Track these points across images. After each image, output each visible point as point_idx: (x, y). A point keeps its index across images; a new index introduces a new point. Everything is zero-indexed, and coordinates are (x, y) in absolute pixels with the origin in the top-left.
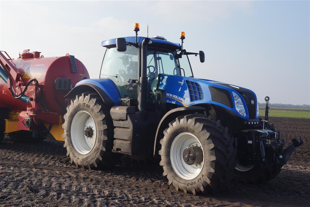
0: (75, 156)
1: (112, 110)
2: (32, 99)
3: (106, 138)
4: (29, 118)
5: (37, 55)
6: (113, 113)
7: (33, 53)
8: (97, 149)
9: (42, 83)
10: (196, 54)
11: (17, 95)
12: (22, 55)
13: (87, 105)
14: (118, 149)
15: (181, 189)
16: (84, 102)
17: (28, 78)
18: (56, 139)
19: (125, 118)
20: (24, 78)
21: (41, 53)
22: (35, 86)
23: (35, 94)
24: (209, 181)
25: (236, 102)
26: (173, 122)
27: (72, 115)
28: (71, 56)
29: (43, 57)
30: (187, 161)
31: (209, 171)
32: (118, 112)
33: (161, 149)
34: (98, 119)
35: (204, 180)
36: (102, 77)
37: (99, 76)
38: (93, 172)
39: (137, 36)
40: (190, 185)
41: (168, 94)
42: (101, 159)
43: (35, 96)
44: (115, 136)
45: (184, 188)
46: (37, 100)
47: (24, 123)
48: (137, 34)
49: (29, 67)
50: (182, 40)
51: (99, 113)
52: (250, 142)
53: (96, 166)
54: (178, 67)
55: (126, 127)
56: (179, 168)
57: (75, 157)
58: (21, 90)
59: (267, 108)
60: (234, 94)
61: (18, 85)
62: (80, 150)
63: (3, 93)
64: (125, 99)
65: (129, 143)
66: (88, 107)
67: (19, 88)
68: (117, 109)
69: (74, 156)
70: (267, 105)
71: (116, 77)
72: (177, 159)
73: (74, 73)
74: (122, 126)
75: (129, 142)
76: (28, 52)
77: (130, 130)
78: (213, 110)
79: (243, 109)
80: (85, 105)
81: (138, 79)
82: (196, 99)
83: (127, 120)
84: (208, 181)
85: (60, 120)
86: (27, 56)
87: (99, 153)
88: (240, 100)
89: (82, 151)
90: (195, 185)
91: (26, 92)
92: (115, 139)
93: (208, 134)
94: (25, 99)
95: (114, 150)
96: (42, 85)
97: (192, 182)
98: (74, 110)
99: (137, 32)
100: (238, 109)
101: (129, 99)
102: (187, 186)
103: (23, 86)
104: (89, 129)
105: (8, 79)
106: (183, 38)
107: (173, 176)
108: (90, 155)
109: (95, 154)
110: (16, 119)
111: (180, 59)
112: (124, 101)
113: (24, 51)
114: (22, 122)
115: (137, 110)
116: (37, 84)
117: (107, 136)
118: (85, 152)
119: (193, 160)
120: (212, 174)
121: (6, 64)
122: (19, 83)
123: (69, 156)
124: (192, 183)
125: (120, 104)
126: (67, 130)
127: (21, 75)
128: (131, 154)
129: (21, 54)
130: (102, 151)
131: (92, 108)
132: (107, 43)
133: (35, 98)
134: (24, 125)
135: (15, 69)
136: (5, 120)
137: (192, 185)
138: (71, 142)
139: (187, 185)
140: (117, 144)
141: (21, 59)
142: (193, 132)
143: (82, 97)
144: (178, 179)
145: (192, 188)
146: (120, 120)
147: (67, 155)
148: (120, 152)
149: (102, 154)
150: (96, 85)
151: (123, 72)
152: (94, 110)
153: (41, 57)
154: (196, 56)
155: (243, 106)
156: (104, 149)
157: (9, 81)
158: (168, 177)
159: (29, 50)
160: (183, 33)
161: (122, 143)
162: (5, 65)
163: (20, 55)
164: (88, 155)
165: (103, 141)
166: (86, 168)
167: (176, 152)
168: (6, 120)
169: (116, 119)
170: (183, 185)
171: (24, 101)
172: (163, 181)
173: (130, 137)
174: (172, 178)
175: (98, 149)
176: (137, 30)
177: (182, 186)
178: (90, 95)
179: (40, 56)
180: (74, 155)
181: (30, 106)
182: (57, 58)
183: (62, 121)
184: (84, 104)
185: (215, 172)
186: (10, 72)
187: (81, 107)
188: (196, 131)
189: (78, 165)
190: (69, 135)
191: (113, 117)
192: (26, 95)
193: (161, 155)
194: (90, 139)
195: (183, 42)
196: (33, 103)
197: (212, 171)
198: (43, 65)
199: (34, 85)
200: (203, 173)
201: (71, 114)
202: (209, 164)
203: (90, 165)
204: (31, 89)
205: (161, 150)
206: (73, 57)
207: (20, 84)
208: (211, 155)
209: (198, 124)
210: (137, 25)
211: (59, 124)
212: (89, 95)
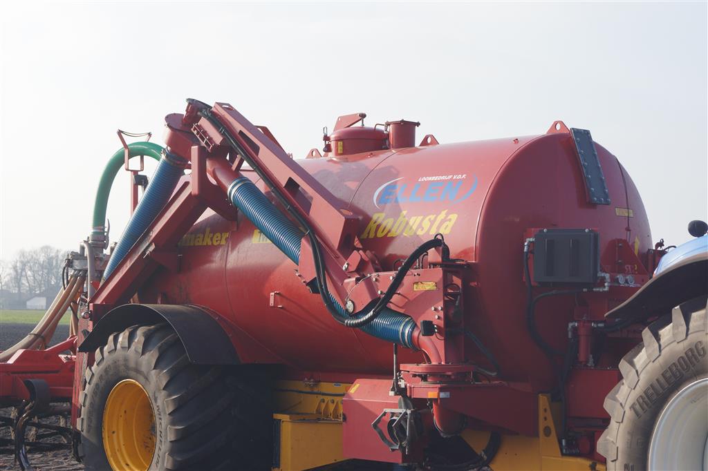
2: (428, 328)
5: (405, 131)
7: (382, 128)
9: (465, 252)
11: (351, 309)
12: (337, 140)
21: (418, 124)
23: (440, 306)
28: (577, 132)
29: (435, 142)
43: (441, 314)
46: (451, 331)
47: (381, 433)
58: (371, 287)
61: (353, 268)
63: (272, 302)
67: (357, 280)
76: (359, 124)
85: (541, 414)
86: (359, 142)
91: (395, 298)
94: (394, 327)
98: (663, 374)
103: (377, 270)
105: (305, 245)
113: (341, 120)
121: (289, 179)
122: (356, 257)
129: (332, 137)
133: (441, 323)
136: (276, 416)
143: (706, 316)
153: (424, 143)
157: (310, 249)
159: (363, 116)
162: (283, 182)
163: (326, 138)
168: (284, 418)
171: (391, 339)
182: (521, 145)
186: (308, 213)
192: (392, 306)
196: (434, 347)
199: (435, 265)
206: (585, 135)
207: (362, 260)
211: (537, 436)
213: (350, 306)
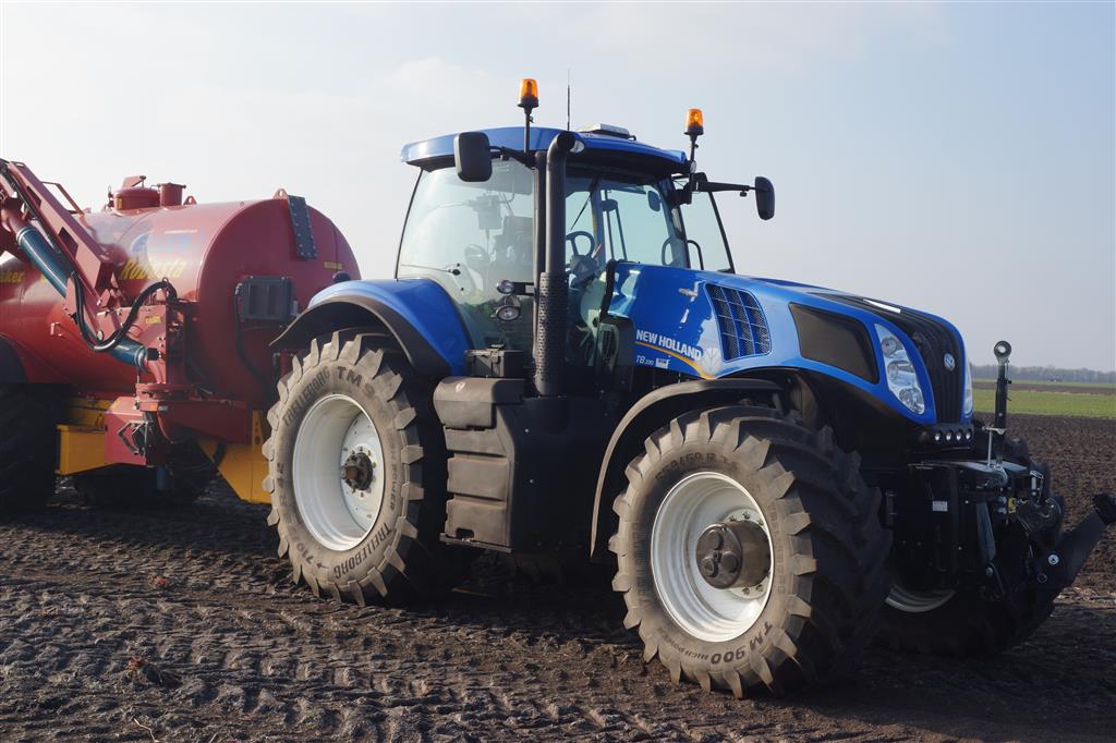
0: (307, 556)
1: (442, 392)
2: (153, 354)
3: (419, 493)
4: (142, 422)
5: (173, 194)
6: (445, 402)
7: (156, 188)
8: (386, 532)
9: (190, 294)
10: (743, 189)
11: (100, 338)
12: (120, 197)
13: (351, 373)
14: (462, 533)
15: (689, 675)
16: (341, 362)
17: (141, 277)
18: (242, 497)
19: (487, 421)
20: (126, 278)
21: (185, 187)
22: (163, 309)
23: (163, 336)
24: (793, 646)
25: (887, 361)
26: (662, 435)
27: (298, 410)
28: (293, 199)
29: (194, 202)
30: (713, 575)
31: (791, 612)
32: (460, 398)
33: (617, 531)
34: (390, 426)
35: (775, 644)
36: (404, 273)
37: (394, 269)
38: (372, 613)
39: (531, 125)
40: (722, 660)
41: (641, 335)
42: (401, 567)
43: (164, 343)
44: (451, 486)
45: (702, 671)
46: (172, 357)
47: (125, 440)
48: (529, 120)
49: (145, 238)
50: (693, 140)
51: (393, 402)
52: (940, 506)
53: (384, 591)
54: (678, 236)
55: (489, 451)
56: (681, 599)
57: (308, 560)
58: (115, 319)
59: (1003, 383)
60: (883, 333)
61: (104, 304)
62: (325, 535)
63: (52, 332)
64: (487, 352)
65: (503, 511)
66: (353, 381)
67: (107, 313)
68: (460, 386)
69: (304, 555)
70: (1002, 370)
71: (456, 272)
72: (674, 566)
73: (303, 259)
74: (478, 451)
75: (501, 507)
76: (140, 185)
77: (506, 463)
78: (803, 391)
79: (916, 385)
80: (345, 374)
81: (535, 282)
82: (745, 352)
83: (493, 425)
84: (789, 648)
85: (254, 427)
86: (137, 199)
87: (393, 548)
88: (902, 353)
89: (335, 538)
90: (743, 659)
91: (132, 329)
92: (451, 496)
93: (787, 479)
94: (130, 353)
95: (447, 536)
96: (190, 304)
97: (730, 651)
98: (303, 393)
99: (528, 112)
100: (896, 389)
101: (502, 353)
102: (712, 665)
103: (123, 306)
104: (359, 461)
105: (70, 282)
106: (695, 131)
107: (660, 630)
108: (362, 552)
109: (379, 549)
110: (96, 423)
111: (683, 207)
112: (483, 360)
113: (127, 180)
114: (121, 434)
115: (531, 390)
116: (173, 301)
117: (423, 486)
118: (345, 544)
119: (733, 571)
120: (803, 622)
121: (63, 229)
122: (107, 294)
123: (286, 555)
124: (732, 653)
125: (471, 369)
126: (278, 465)
127: (115, 266)
128: (509, 550)
129: (115, 194)
130: (404, 538)
131: (367, 386)
132: (423, 152)
133: (164, 350)
134: (128, 444)
135: (95, 247)
136: (60, 427)
137: (731, 660)
138: (292, 508)
139: (713, 662)
140: (459, 513)
141: (114, 210)
142: (732, 470)
143: (332, 347)
144: (678, 640)
145: (728, 672)
146: (469, 428)
147: (281, 553)
148: (468, 540)
149: (407, 548)
150: (384, 302)
151: (480, 256)
152: (377, 394)
153: (187, 202)
154: (743, 195)
155: (914, 375)
156: (413, 533)
157: (73, 287)
158: (642, 632)
159: (143, 178)
160: (694, 112)
161: (475, 511)
162: (58, 231)
163: (110, 195)
164: (356, 552)
165: (410, 501)
166: (348, 598)
167: (674, 540)
168: (63, 428)
169: (455, 425)
170: (696, 661)
171: (127, 361)
172: (623, 646)
173: (504, 488)
174: (658, 636)
175: (389, 532)
176: (529, 102)
177: (692, 663)
178: (363, 338)
179: (183, 201)
180: (306, 552)
181: (147, 376)
182: (245, 207)
183: (260, 431)
184: (342, 369)
185: (814, 613)
186: (75, 255)
187: (331, 381)
188: (745, 466)
189: (320, 587)
190: (287, 482)
191: (444, 415)
192: (131, 337)
193: (616, 555)
194: (362, 495)
195: (694, 146)
196: (158, 367)
197: (804, 609)
198: (192, 231)
199: (162, 302)
200: (771, 619)
201: (292, 406)
202: (790, 585)
203: (362, 588)
204: (152, 317)
205: (618, 535)
206: (301, 201)
207: (111, 297)
208: (800, 553)
209: (750, 441)
210: (530, 84)
211: (249, 443)
212: (358, 338)
213: (100, 335)
